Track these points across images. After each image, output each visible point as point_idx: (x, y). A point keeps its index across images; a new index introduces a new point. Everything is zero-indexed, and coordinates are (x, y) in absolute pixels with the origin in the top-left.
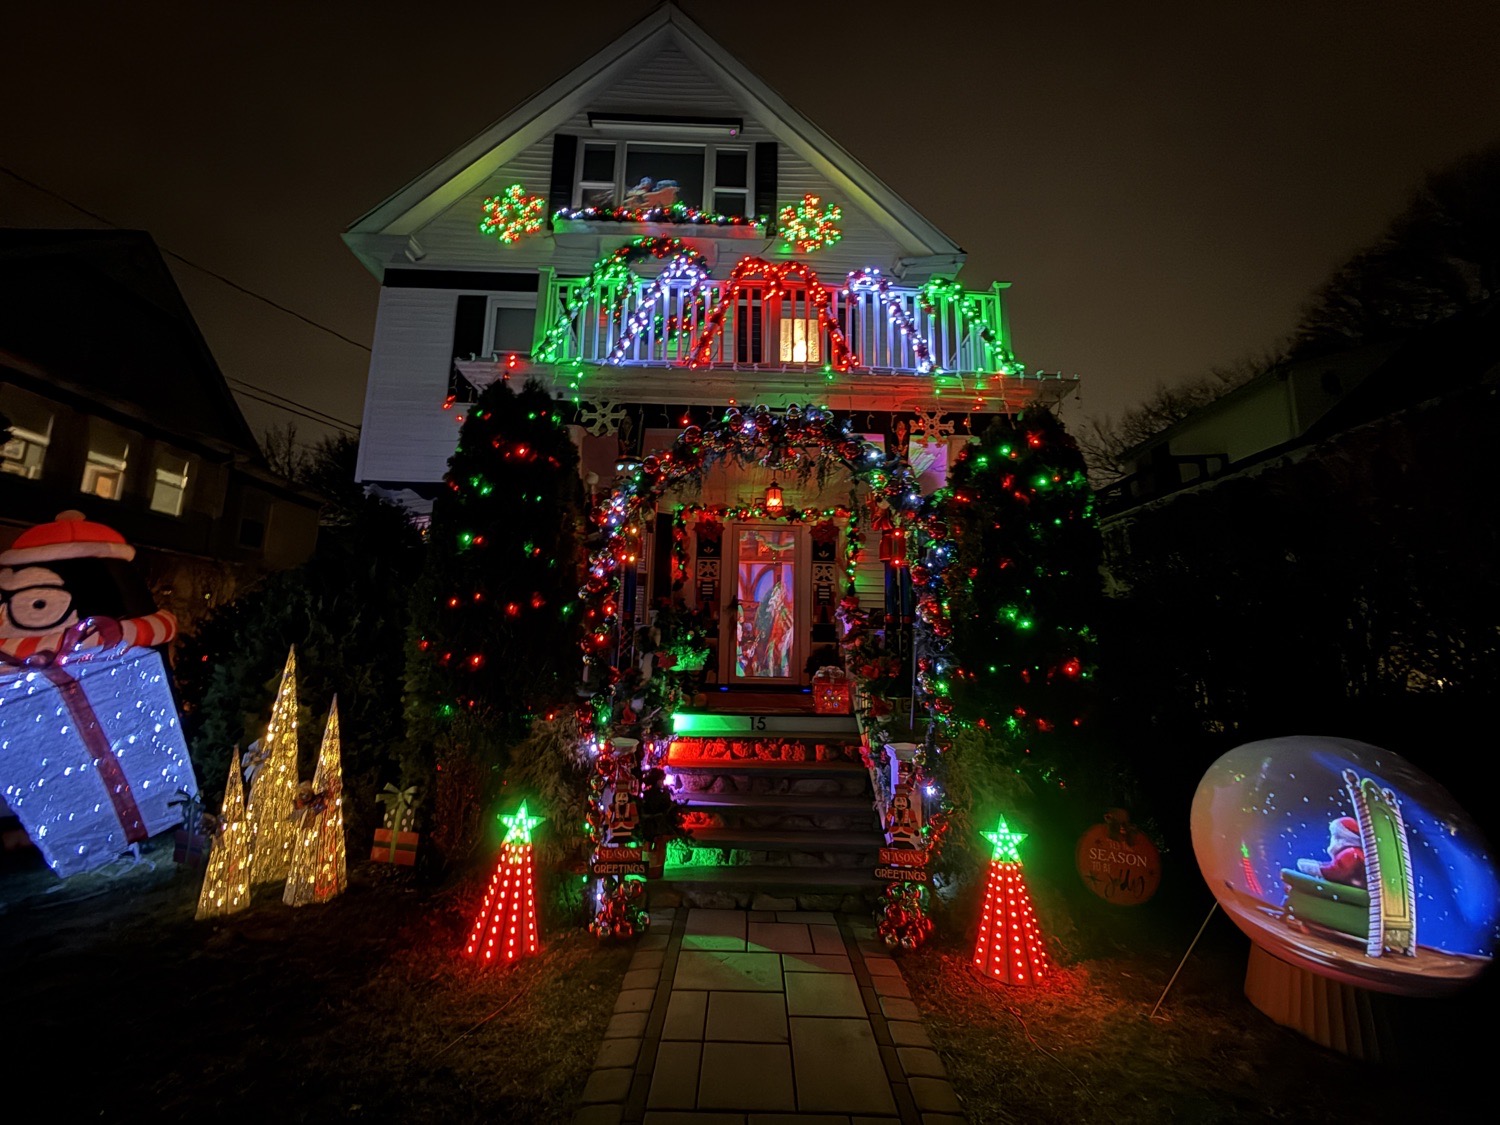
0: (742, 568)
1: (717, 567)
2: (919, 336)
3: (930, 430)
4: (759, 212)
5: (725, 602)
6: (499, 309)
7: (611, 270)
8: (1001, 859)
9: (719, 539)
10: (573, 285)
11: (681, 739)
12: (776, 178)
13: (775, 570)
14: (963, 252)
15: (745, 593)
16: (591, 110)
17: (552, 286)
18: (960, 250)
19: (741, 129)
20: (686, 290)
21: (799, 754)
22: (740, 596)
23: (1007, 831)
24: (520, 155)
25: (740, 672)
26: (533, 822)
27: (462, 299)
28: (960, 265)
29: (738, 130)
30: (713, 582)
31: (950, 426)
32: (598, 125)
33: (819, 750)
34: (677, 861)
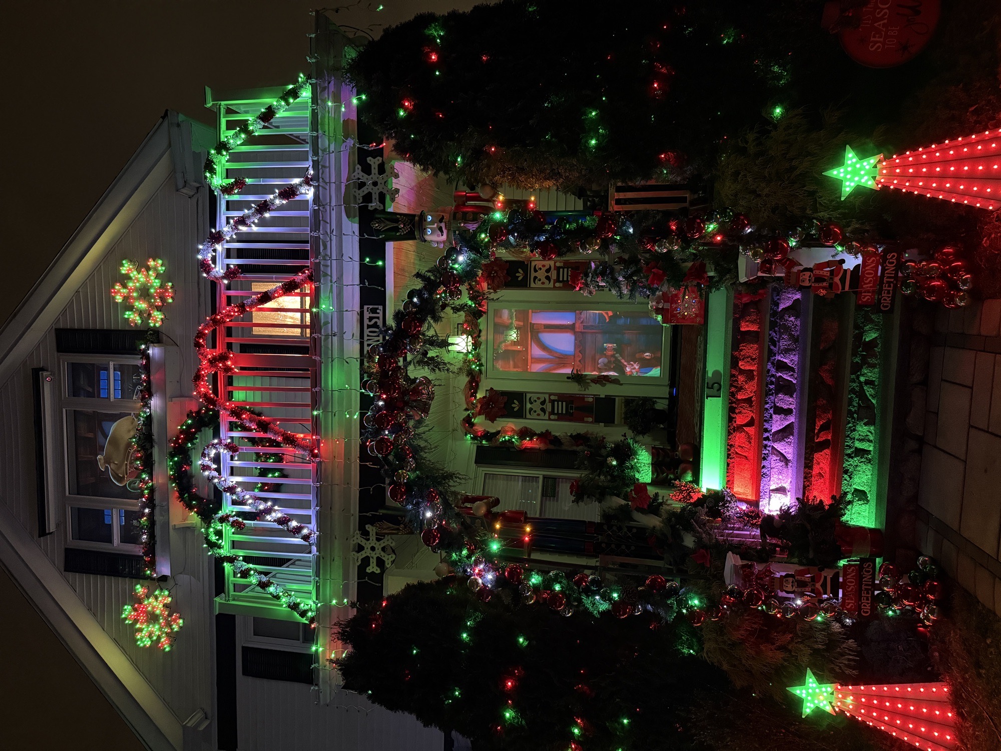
0: (537, 368)
1: (534, 397)
2: (272, 196)
3: (379, 186)
4: (133, 350)
5: (573, 389)
6: (254, 635)
7: (213, 538)
8: (874, 178)
9: (504, 393)
10: (232, 578)
11: (730, 482)
12: (95, 331)
13: (538, 332)
14: (166, 114)
15: (564, 365)
16: (36, 533)
17: (234, 600)
18: (163, 118)
19: (43, 369)
20: (232, 458)
21: (750, 350)
22: (568, 371)
23: (842, 169)
24: (89, 609)
25: (655, 372)
26: (811, 680)
27: (246, 673)
28: (181, 117)
29: (45, 373)
30: (553, 402)
31: (374, 162)
32: (52, 526)
33: (745, 327)
34: (865, 507)
